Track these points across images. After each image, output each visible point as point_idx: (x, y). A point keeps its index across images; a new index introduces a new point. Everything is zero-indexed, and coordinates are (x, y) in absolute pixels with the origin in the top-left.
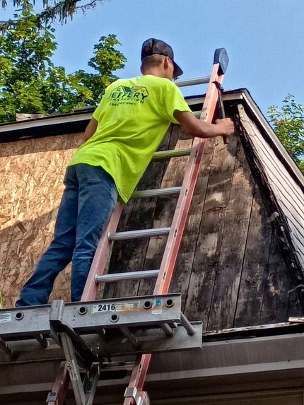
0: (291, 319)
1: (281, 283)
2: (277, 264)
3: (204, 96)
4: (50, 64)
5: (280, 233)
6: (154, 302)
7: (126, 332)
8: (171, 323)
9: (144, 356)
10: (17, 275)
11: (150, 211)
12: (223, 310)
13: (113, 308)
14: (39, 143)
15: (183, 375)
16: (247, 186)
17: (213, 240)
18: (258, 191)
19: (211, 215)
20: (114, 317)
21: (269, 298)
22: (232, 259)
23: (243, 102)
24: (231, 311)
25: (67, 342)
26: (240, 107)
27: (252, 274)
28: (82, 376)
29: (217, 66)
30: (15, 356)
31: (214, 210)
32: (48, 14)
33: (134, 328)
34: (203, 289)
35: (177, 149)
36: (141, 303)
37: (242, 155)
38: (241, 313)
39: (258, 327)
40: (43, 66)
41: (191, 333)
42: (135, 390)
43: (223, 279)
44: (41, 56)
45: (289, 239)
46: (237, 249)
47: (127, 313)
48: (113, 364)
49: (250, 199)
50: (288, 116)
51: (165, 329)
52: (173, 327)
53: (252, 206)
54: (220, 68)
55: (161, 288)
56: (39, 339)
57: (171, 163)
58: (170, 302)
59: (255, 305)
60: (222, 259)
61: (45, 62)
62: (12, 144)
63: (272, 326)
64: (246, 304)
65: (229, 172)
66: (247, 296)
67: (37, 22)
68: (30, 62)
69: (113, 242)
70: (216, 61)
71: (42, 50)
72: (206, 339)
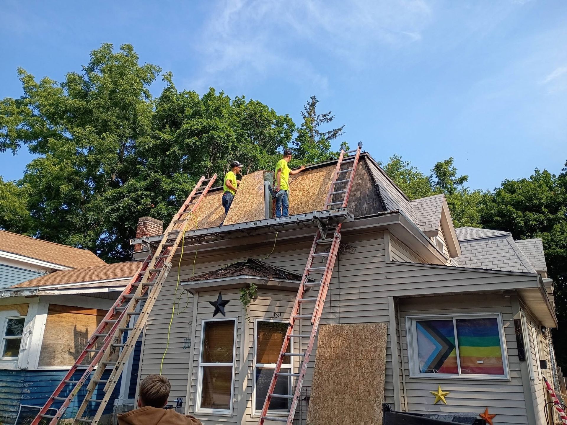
0: (378, 213)
1: (377, 203)
2: (376, 198)
3: (355, 155)
4: (329, 151)
5: (377, 190)
6: (340, 209)
7: (334, 218)
8: (345, 215)
9: (339, 224)
10: (308, 206)
11: (342, 187)
12: (362, 211)
13: (330, 212)
14: (314, 171)
15: (350, 229)
16: (368, 178)
17: (359, 193)
18: (371, 179)
19: (359, 186)
20: (330, 214)
21: (374, 207)
22: (364, 197)
23: (367, 155)
24: (364, 211)
25: (318, 221)
26: (366, 157)
27: (369, 202)
28: (323, 230)
29: (359, 146)
30: (306, 226)
31: (359, 185)
32: (329, 138)
33: (336, 217)
34: (356, 206)
35: (349, 170)
36: (337, 210)
37: (367, 169)
38: (367, 212)
39: (370, 215)
40: (327, 151)
41: (351, 217)
42: (337, 233)
43: (362, 203)
44: (327, 149)
45: (379, 191)
46: (365, 195)
47: (333, 213)
48: (331, 226)
49: (369, 181)
50: (395, 160)
51: (344, 216)
52: (346, 216)
53: (369, 184)
54: (360, 147)
55: (343, 206)
56: (312, 221)
57: (348, 173)
58: (344, 209)
59: (370, 209)
60: (362, 198)
61: (328, 151)
62: (307, 172)
63: (374, 215)
64: (368, 209)
65: (363, 175)
66: (368, 207)
67: (326, 140)
68: (324, 151)
69: (332, 195)
70: (359, 145)
71: (327, 147)
72: (355, 219)
